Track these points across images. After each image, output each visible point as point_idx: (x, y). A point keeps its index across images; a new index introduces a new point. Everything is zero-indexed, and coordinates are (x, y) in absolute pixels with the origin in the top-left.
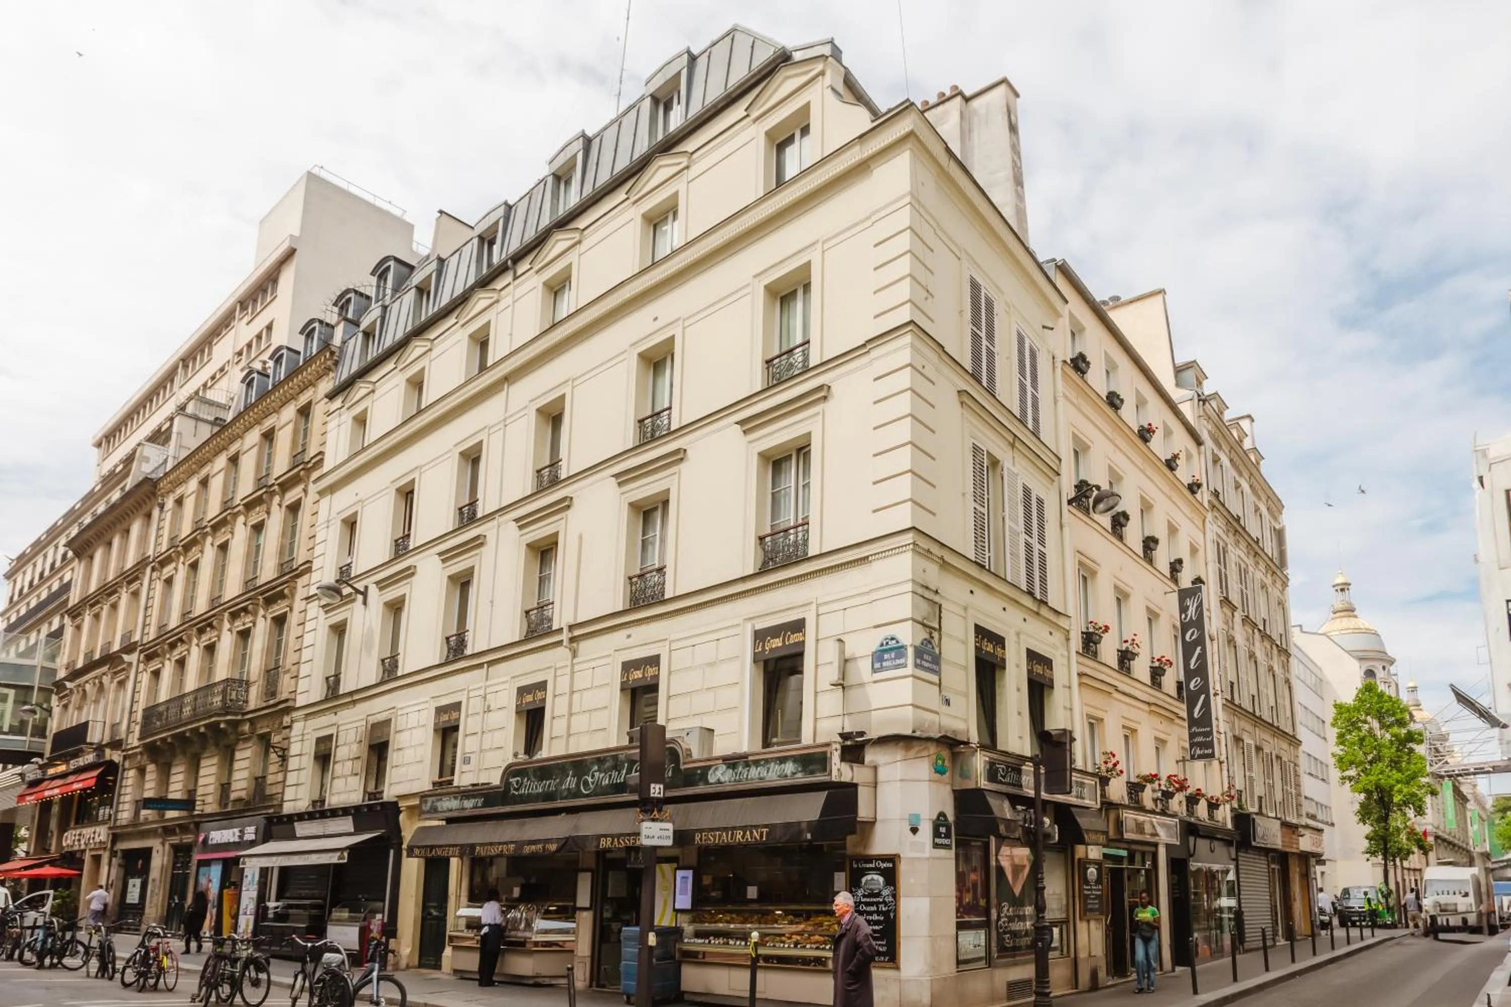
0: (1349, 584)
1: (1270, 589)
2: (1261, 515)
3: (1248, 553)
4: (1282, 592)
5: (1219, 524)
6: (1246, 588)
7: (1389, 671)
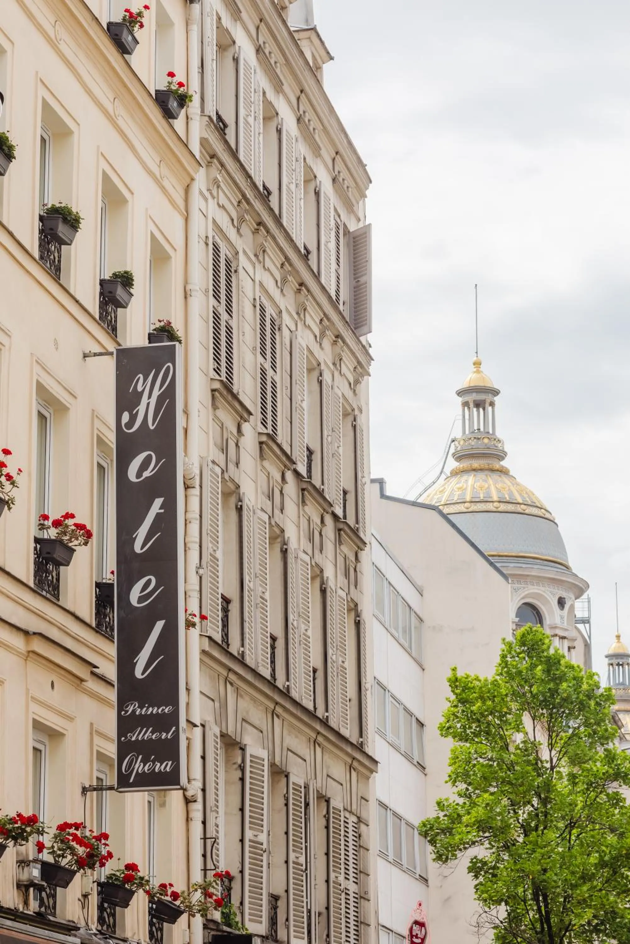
0: (496, 392)
1: (327, 377)
2: (317, 195)
3: (285, 281)
4: (354, 385)
5: (223, 200)
6: (274, 367)
7: (571, 610)
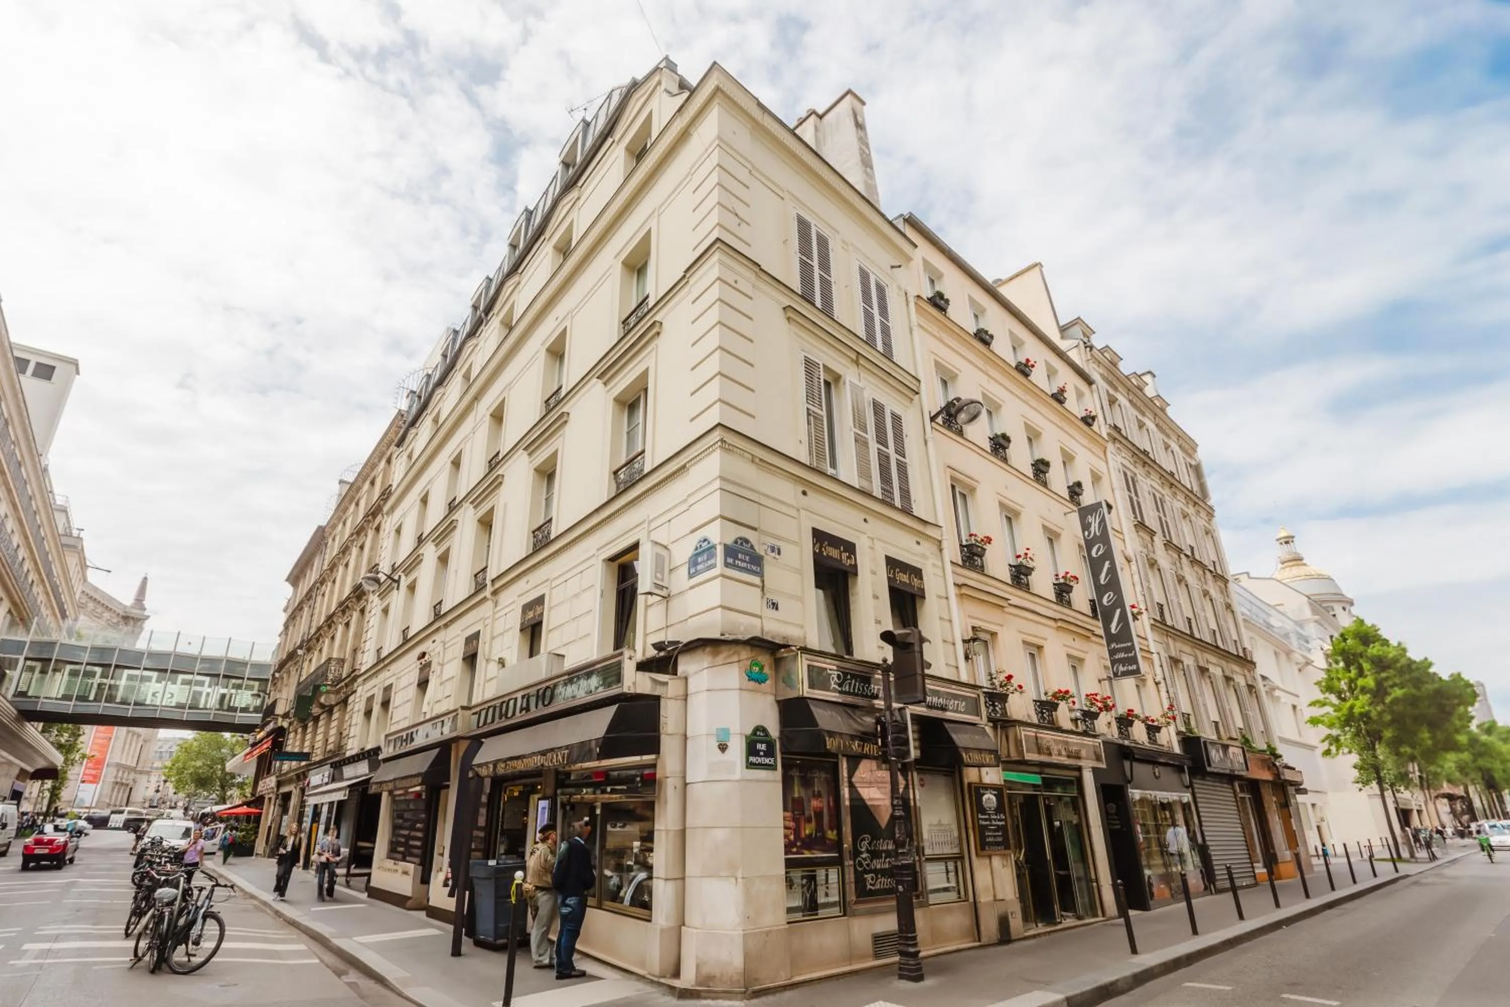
0: (1293, 537)
1: (1193, 518)
2: (1172, 452)
3: (1163, 483)
4: (1209, 521)
5: (1123, 455)
6: (1165, 516)
7: (1350, 611)
